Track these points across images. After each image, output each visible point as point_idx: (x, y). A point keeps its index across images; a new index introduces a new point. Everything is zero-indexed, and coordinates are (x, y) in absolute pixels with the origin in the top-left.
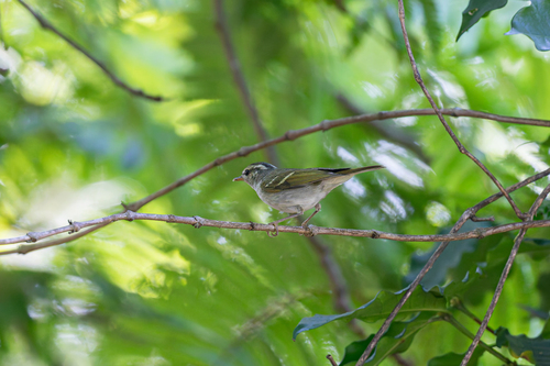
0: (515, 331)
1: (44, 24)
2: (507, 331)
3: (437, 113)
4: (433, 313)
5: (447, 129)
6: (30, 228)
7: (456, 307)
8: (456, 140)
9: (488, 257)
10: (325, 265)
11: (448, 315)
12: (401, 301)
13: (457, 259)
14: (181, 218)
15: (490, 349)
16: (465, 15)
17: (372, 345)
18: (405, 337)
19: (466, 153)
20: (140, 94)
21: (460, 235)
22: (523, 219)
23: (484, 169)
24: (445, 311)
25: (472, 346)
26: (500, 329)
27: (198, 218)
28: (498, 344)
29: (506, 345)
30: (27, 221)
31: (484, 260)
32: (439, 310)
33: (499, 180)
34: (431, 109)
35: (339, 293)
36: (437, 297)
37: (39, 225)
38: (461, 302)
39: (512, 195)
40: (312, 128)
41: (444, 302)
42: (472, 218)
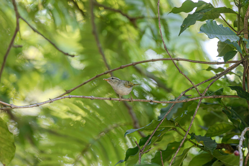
0: (197, 134)
1: (35, 30)
2: (194, 134)
3: (172, 59)
4: (169, 128)
6: (30, 102)
7: (177, 126)
8: (178, 69)
9: (188, 108)
10: (131, 113)
12: (160, 123)
13: (176, 110)
14: (87, 97)
15: (189, 140)
16: (181, 27)
17: (150, 138)
18: (160, 136)
19: (182, 73)
20: (67, 54)
21: (180, 101)
22: (201, 96)
23: (188, 79)
24: (174, 127)
25: (184, 139)
26: (192, 133)
27: (92, 96)
28: (192, 138)
29: (194, 139)
30: (28, 99)
31: (186, 109)
32: (172, 126)
33: (193, 83)
34: (170, 58)
35: (135, 123)
36: (172, 122)
37: (33, 100)
38: (179, 124)
39: (197, 87)
40: (129, 64)
41: (174, 124)
42: (184, 95)
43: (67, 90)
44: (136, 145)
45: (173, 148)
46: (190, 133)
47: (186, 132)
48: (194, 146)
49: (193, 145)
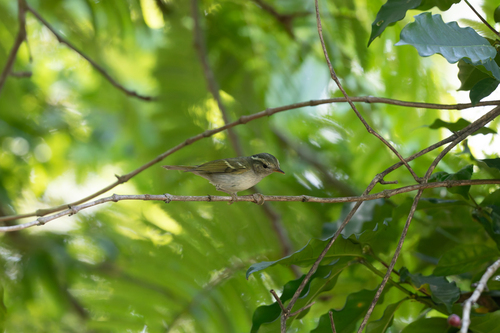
1: (60, 39)
2: (407, 271)
4: (351, 258)
5: (358, 115)
7: (368, 254)
8: (365, 123)
9: (393, 213)
10: (276, 229)
11: (363, 259)
12: (327, 246)
14: (155, 196)
15: (397, 285)
16: (373, 26)
17: (306, 281)
18: (331, 278)
19: (373, 132)
20: (134, 94)
21: (371, 195)
22: (420, 182)
23: (388, 146)
24: (361, 256)
25: (384, 281)
26: (402, 270)
27: (168, 195)
28: (403, 281)
29: (408, 281)
31: (390, 216)
32: (356, 255)
36: (354, 243)
38: (371, 250)
39: (409, 163)
40: (260, 113)
41: (360, 248)
42: (381, 181)
43: (120, 175)
44: (275, 300)
45: (360, 305)
46: (397, 269)
47: (387, 267)
48: (407, 298)
49: (407, 295)
